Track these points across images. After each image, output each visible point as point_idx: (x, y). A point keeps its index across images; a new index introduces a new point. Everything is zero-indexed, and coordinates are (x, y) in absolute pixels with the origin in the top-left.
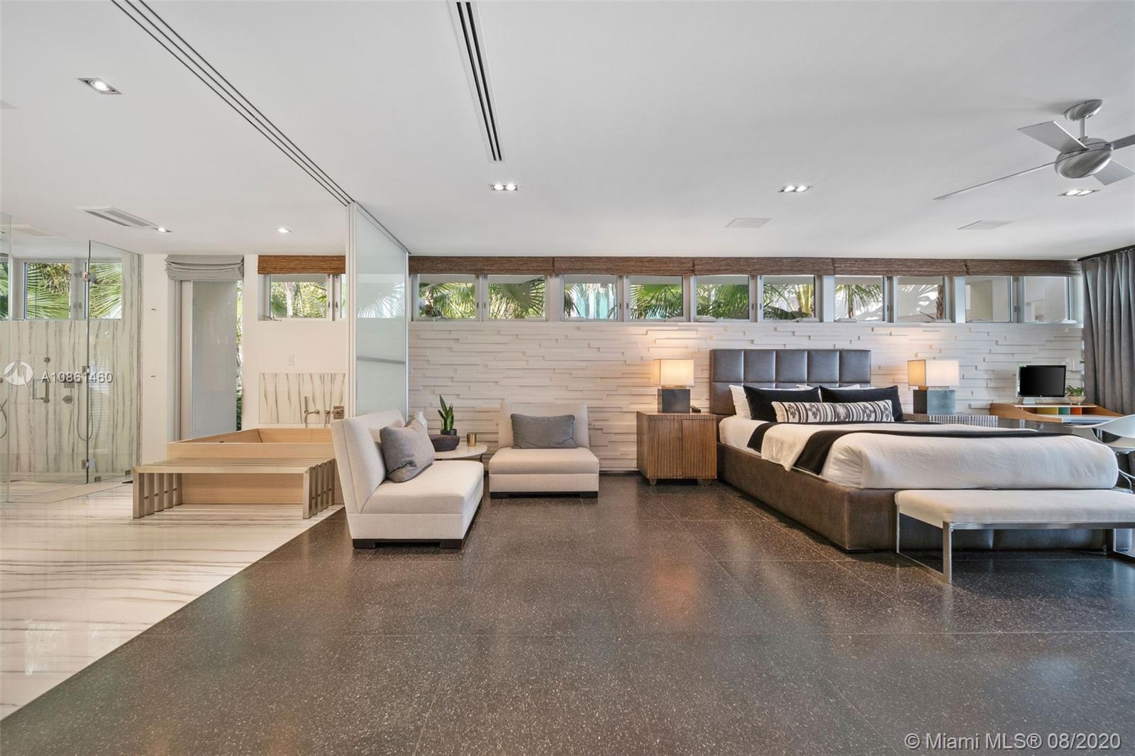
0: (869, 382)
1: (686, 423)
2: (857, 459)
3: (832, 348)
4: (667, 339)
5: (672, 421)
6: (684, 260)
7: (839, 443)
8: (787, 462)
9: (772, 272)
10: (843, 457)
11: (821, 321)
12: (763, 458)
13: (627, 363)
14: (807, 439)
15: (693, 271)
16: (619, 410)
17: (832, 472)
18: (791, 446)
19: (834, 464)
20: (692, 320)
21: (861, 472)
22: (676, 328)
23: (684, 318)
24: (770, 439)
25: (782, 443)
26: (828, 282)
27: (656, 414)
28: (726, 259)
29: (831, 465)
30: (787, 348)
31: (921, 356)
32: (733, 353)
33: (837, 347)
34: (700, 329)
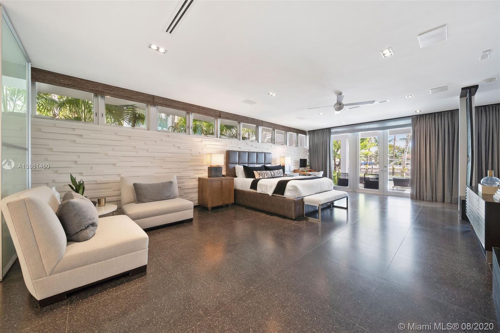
0: (271, 164)
1: (223, 181)
2: (295, 189)
3: (261, 152)
4: (210, 145)
5: (218, 181)
6: (216, 111)
7: (289, 184)
8: (270, 192)
9: (246, 122)
10: (291, 189)
11: (258, 142)
12: (258, 192)
13: (193, 155)
14: (277, 184)
15: (220, 117)
16: (190, 177)
17: (288, 194)
18: (271, 187)
19: (288, 191)
20: (218, 137)
21: (296, 193)
22: (214, 140)
23: (215, 136)
24: (260, 185)
25: (266, 186)
26: (260, 128)
27: (207, 178)
28: (231, 114)
29: (287, 192)
30: (250, 151)
31: (282, 155)
32: (235, 152)
33: (263, 152)
34: (222, 141)
